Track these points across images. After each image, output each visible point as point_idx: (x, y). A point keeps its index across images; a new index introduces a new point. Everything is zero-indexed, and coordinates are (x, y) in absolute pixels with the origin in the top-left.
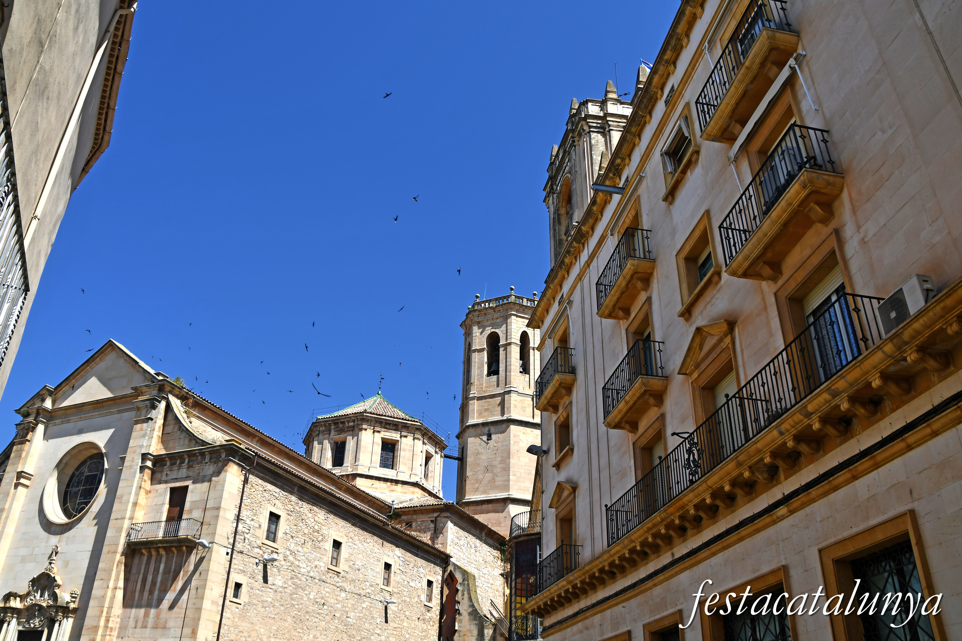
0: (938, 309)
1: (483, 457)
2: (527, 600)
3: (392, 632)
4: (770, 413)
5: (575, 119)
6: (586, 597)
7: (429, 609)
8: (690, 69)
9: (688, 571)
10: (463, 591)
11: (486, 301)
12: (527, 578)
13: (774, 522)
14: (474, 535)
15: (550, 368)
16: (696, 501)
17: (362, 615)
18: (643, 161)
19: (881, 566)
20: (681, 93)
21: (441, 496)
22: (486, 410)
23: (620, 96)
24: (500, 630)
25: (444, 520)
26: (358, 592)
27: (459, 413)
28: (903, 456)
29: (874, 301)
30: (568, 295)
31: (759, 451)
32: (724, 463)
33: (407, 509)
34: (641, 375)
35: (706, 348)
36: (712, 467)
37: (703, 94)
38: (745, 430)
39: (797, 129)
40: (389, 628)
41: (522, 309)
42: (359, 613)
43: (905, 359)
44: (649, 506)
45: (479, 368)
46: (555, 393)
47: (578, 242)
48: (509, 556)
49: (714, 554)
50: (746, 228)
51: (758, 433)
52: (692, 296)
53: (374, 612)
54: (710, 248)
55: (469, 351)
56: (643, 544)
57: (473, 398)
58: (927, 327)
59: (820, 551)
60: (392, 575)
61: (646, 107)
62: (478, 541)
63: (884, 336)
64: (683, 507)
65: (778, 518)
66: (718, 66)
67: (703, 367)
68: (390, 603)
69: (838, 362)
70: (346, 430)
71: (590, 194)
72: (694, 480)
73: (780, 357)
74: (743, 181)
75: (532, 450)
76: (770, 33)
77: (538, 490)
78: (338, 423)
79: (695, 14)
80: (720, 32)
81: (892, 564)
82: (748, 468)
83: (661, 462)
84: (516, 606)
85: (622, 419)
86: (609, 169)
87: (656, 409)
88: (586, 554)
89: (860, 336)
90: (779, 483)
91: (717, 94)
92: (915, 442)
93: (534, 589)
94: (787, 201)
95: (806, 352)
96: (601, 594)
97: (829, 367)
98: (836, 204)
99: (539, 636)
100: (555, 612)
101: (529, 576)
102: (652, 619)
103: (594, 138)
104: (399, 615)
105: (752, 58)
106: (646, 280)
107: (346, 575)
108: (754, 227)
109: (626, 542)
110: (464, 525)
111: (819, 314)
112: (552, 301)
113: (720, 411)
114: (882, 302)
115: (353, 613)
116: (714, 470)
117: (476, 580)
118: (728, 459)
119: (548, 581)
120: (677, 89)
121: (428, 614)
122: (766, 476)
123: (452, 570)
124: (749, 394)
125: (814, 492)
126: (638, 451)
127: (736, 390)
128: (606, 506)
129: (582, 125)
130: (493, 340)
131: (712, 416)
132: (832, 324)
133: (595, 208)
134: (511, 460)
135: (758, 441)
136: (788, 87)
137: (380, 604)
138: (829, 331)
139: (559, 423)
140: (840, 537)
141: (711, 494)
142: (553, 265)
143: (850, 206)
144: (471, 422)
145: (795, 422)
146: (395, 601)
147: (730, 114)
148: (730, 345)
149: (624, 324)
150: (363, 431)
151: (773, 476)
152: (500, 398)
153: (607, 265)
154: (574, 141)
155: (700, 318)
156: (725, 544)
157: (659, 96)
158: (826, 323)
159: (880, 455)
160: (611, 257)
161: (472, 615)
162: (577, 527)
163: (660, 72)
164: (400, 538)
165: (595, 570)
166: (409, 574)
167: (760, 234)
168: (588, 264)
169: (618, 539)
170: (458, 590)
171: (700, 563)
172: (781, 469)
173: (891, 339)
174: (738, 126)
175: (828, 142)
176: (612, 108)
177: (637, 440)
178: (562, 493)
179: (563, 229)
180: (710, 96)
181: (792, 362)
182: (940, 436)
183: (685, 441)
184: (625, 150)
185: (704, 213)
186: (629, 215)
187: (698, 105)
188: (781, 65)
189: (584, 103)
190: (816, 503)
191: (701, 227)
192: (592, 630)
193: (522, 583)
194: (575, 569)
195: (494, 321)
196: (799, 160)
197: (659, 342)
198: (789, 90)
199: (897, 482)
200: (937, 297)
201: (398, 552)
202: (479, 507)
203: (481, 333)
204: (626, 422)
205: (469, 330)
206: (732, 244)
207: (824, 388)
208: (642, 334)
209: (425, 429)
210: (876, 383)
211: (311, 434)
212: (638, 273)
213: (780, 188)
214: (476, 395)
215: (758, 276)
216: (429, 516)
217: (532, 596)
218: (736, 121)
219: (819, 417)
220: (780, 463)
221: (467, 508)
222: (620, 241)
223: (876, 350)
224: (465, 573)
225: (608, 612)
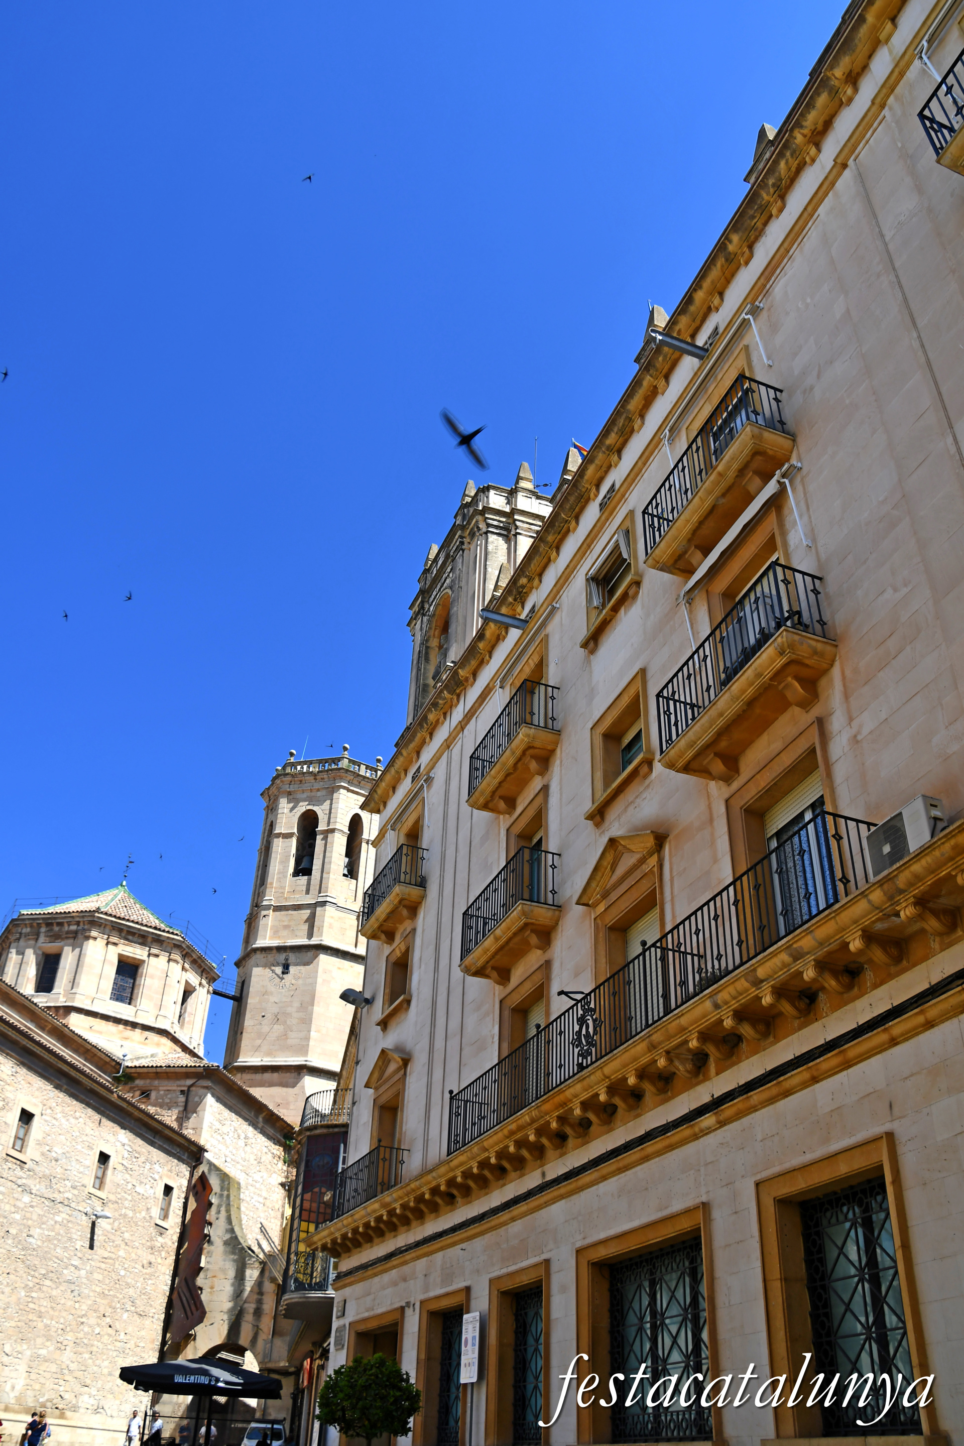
0: (947, 847)
1: (273, 999)
2: (317, 1228)
3: (98, 1265)
4: (703, 975)
5: (468, 511)
6: (408, 1230)
7: (161, 1230)
8: (640, 463)
9: (564, 1201)
10: (219, 1206)
11: (305, 763)
12: (321, 1193)
13: (696, 1137)
14: (245, 1119)
15: (388, 876)
16: (585, 1096)
17: (53, 1234)
18: (558, 586)
19: (842, 1211)
20: (623, 496)
21: (201, 1053)
22: (286, 927)
23: (538, 486)
24: (271, 1271)
25: (202, 1091)
26: (51, 1196)
27: (243, 927)
28: (884, 1054)
29: (863, 827)
30: (429, 767)
31: (683, 1029)
32: (630, 1042)
33: (145, 1070)
34: (523, 899)
35: (620, 870)
36: (613, 1047)
37: (654, 502)
38: (666, 996)
39: (779, 570)
40: (96, 1257)
41: (358, 779)
42: (48, 1230)
43: (897, 915)
44: (515, 1098)
45: (281, 862)
46: (392, 914)
47: (452, 692)
48: (296, 1157)
49: (604, 1178)
50: (694, 701)
51: (683, 1003)
52: (609, 791)
53: (74, 1231)
54: (640, 725)
55: (270, 834)
56: (501, 1155)
57: (268, 907)
58: (931, 871)
59: (757, 1184)
60: (109, 1172)
61: (572, 509)
62: (251, 1129)
63: (872, 878)
64: (565, 1104)
65: (702, 1131)
66: (680, 465)
67: (613, 896)
68: (100, 1217)
69: (805, 910)
70: (64, 936)
71: (477, 623)
72: (585, 1064)
73: (725, 894)
74: (698, 633)
75: (347, 996)
76: (756, 430)
77: (351, 1058)
78: (51, 924)
79: (655, 387)
80: (688, 418)
81: (857, 1210)
82: (664, 1053)
83: (539, 1033)
84: (298, 1236)
85: (487, 962)
86: (508, 590)
87: (539, 952)
88: (413, 1163)
89: (838, 874)
90: (707, 1078)
91: (674, 505)
92: (902, 1035)
93: (329, 1211)
94: (756, 669)
95: (761, 889)
96: (431, 1227)
97: (793, 915)
98: (823, 682)
99: (330, 1287)
100: (359, 1249)
101: (323, 1190)
102: (504, 1271)
103: (493, 542)
104: (112, 1237)
105: (728, 462)
106: (545, 759)
107: (37, 1169)
108: (707, 703)
109: (475, 1150)
110: (232, 1101)
111: (785, 837)
112: (403, 775)
113: (631, 965)
114: (873, 829)
115: (38, 1230)
116: (615, 1052)
117: (242, 1190)
118: (637, 1037)
119: (352, 1200)
120: (619, 490)
121: (160, 1239)
122: (689, 1066)
123: (206, 1171)
124: (675, 944)
125: (756, 1096)
126: (507, 1013)
127: (658, 936)
128: (451, 1092)
129: (477, 521)
130: (309, 823)
131: (619, 971)
132: (802, 853)
133: (481, 645)
134: (315, 1008)
135: (683, 1015)
136: (773, 509)
137: (84, 1217)
138: (797, 862)
139: (393, 959)
140: (788, 1165)
141: (607, 1087)
142: (410, 720)
143: (842, 688)
144: (260, 943)
145: (737, 992)
146: (109, 1215)
147: (690, 536)
148: (655, 869)
149: (505, 821)
150: (91, 941)
151: (700, 1068)
152: (309, 911)
153: (489, 732)
154: (462, 543)
155: (616, 824)
156: (621, 1164)
157: (592, 495)
158: (793, 851)
159: (854, 1049)
160: (497, 721)
161: (229, 1244)
162: (405, 1120)
163: (597, 462)
164: (129, 1115)
165: (425, 1189)
166: (137, 1173)
167: (713, 712)
168: (462, 726)
169: (464, 1144)
170: (210, 1204)
171: (583, 1190)
172: (712, 1059)
173: (881, 883)
174: (699, 555)
175: (820, 593)
176: (524, 502)
177: (506, 997)
178: (387, 1067)
179: (432, 669)
180: (664, 506)
181: (741, 903)
182: (936, 1029)
183: (576, 1004)
184: (534, 566)
185: (638, 673)
186: (530, 661)
187: (646, 516)
188: (766, 478)
189: (485, 490)
190: (757, 1113)
191: (632, 692)
192: (412, 1282)
193: (311, 1201)
194: (395, 1185)
195: (313, 794)
196: (778, 615)
197: (553, 854)
198: (774, 513)
199: (872, 1090)
200: (947, 831)
201: (124, 1136)
202: (258, 1077)
203: (292, 810)
204: (493, 968)
205: (273, 802)
206: (673, 722)
207: (783, 945)
208: (530, 838)
209: (188, 947)
210: (855, 945)
211: (7, 937)
212: (533, 747)
213: (748, 650)
214: (273, 903)
215: (704, 772)
216: (179, 1083)
217: (325, 1221)
218: (697, 547)
219: (772, 986)
220: (711, 1049)
221: (239, 1075)
222: (512, 698)
223: (859, 897)
224: (225, 1178)
225: (440, 1255)
